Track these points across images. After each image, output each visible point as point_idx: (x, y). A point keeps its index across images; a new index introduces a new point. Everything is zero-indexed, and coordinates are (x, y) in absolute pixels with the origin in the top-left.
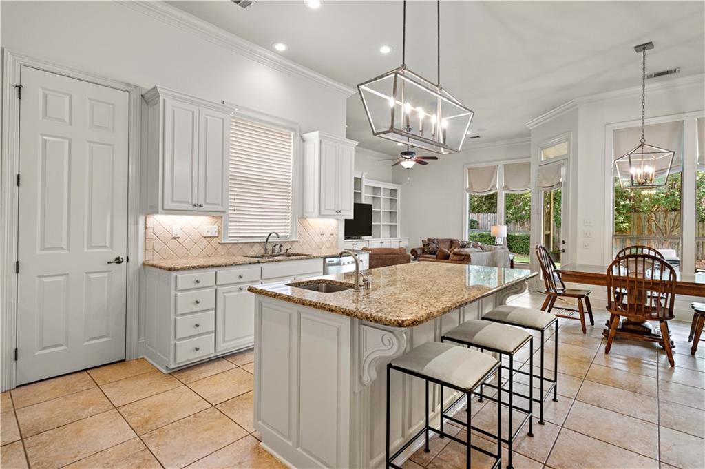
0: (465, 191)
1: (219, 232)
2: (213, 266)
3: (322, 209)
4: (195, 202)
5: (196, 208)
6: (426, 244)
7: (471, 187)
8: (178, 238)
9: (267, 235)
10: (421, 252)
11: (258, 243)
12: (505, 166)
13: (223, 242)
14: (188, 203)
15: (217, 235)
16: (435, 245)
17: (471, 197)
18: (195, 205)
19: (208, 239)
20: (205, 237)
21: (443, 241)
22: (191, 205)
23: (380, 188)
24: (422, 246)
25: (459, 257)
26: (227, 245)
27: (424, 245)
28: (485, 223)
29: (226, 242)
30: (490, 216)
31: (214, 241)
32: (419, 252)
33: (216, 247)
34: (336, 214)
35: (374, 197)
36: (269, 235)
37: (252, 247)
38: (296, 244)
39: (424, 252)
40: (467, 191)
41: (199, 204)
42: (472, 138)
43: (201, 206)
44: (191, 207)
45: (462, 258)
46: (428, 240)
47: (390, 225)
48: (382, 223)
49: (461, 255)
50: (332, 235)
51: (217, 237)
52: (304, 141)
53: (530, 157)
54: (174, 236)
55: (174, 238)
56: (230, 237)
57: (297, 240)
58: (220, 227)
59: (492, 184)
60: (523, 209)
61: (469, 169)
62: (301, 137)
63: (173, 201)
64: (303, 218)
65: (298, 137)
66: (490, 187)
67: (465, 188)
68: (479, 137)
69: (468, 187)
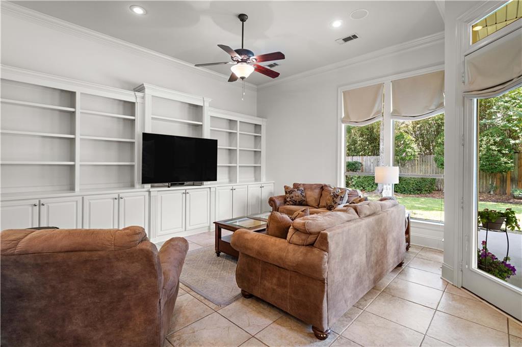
0: (339, 121)
6: (288, 191)
7: (347, 115)
10: (282, 201)
12: (394, 83)
16: (299, 192)
17: (349, 130)
21: (311, 187)
23: (237, 121)
24: (284, 194)
27: (286, 193)
28: (369, 164)
30: (373, 158)
32: (278, 202)
35: (230, 133)
39: (285, 202)
40: (343, 121)
42: (344, 40)
46: (295, 185)
47: (255, 167)
48: (238, 165)
53: (443, 63)
59: (376, 109)
60: (405, 151)
61: (344, 93)
66: (372, 115)
67: (339, 117)
68: (355, 37)
69: (343, 116)
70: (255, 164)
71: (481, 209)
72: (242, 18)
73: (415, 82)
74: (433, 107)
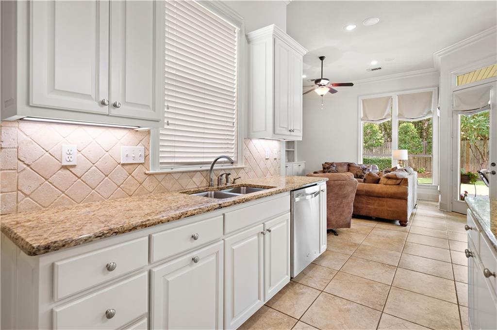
0: (360, 120)
1: (146, 157)
2: (144, 226)
3: (277, 128)
4: (104, 96)
5: (105, 110)
6: (326, 167)
7: (365, 115)
8: (74, 166)
9: (213, 160)
11: (199, 171)
12: (399, 96)
13: (151, 172)
14: (88, 96)
15: (142, 161)
16: (334, 168)
18: (103, 103)
19: (127, 167)
20: (123, 165)
21: (340, 164)
22: (96, 104)
24: (322, 169)
25: (395, 181)
26: (157, 177)
27: (324, 168)
29: (157, 171)
31: (138, 172)
33: (140, 180)
34: (289, 133)
36: (215, 161)
37: (191, 177)
38: (242, 171)
40: (362, 120)
41: (113, 102)
42: (373, 70)
43: (115, 106)
44: (96, 107)
45: (398, 182)
47: (288, 151)
49: (397, 179)
50: (275, 159)
51: (141, 164)
52: (249, 41)
54: (65, 163)
55: (65, 167)
56: (162, 163)
57: (244, 166)
58: (146, 149)
59: (388, 111)
61: (363, 101)
62: (247, 36)
63: (53, 89)
64: (249, 139)
65: (244, 36)
66: (385, 116)
67: (359, 117)
68: (380, 68)
69: (362, 116)
70: (288, 149)
71: (465, 172)
72: (322, 58)
73: (413, 98)
74: (425, 113)
